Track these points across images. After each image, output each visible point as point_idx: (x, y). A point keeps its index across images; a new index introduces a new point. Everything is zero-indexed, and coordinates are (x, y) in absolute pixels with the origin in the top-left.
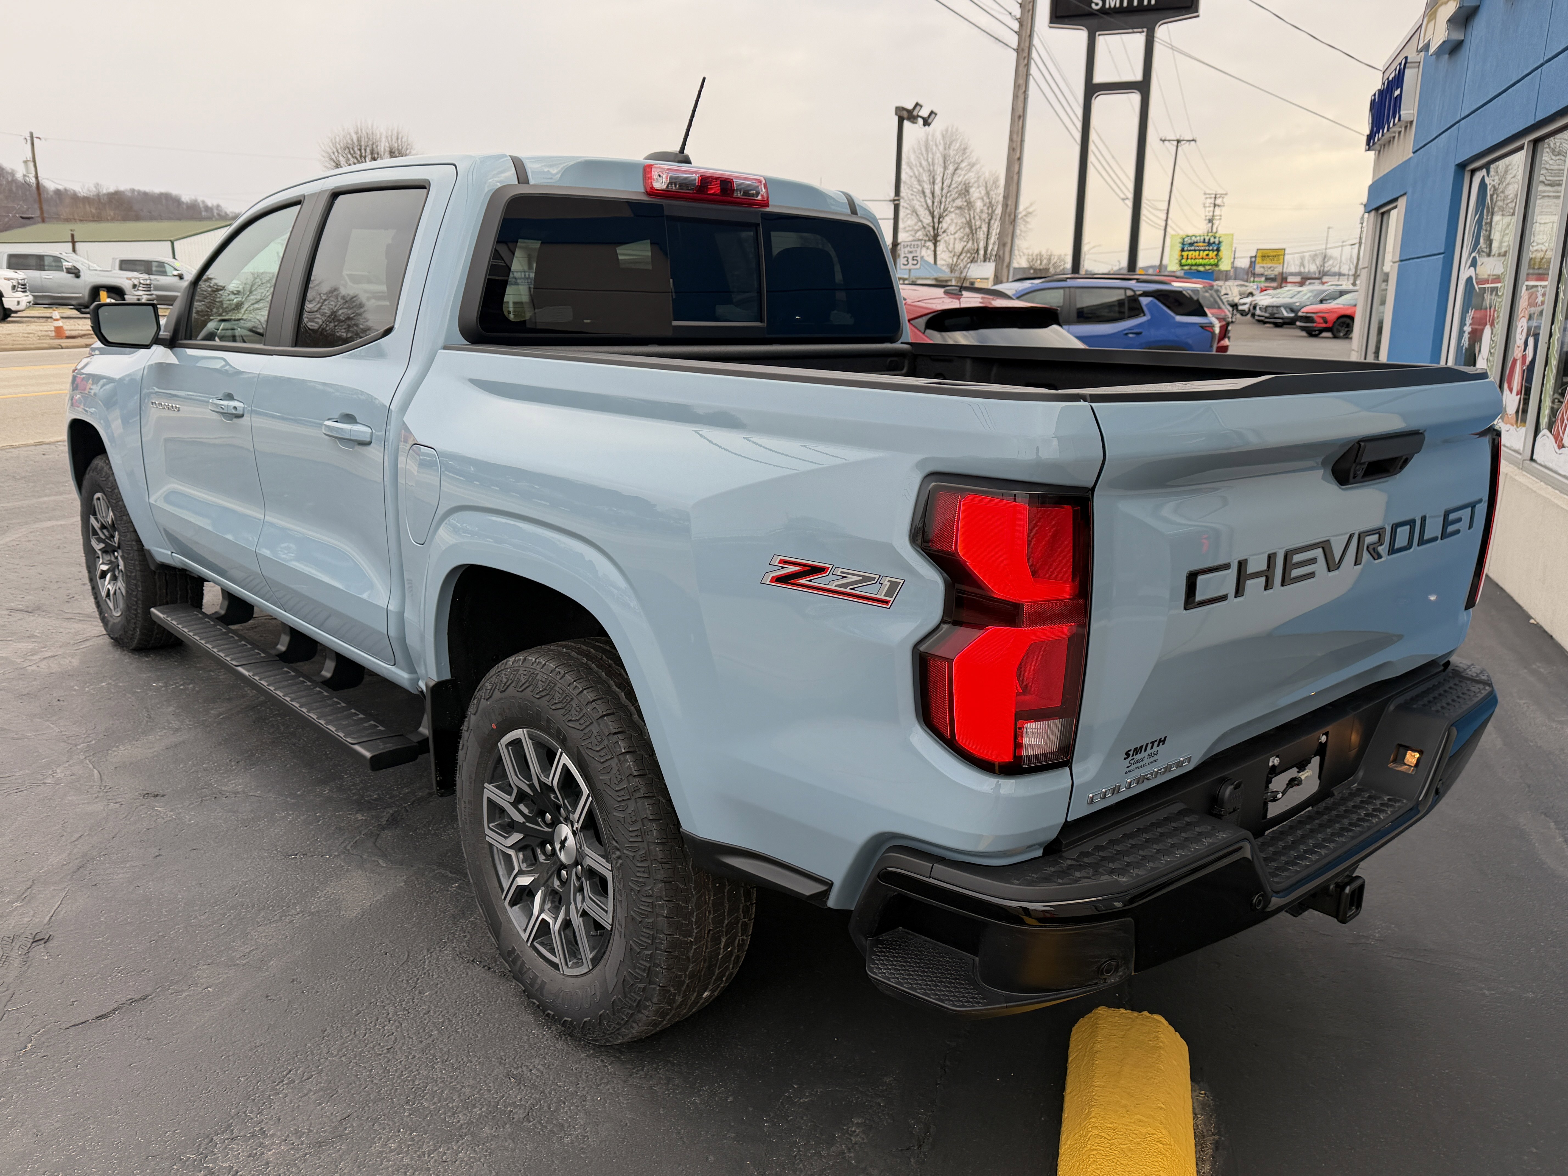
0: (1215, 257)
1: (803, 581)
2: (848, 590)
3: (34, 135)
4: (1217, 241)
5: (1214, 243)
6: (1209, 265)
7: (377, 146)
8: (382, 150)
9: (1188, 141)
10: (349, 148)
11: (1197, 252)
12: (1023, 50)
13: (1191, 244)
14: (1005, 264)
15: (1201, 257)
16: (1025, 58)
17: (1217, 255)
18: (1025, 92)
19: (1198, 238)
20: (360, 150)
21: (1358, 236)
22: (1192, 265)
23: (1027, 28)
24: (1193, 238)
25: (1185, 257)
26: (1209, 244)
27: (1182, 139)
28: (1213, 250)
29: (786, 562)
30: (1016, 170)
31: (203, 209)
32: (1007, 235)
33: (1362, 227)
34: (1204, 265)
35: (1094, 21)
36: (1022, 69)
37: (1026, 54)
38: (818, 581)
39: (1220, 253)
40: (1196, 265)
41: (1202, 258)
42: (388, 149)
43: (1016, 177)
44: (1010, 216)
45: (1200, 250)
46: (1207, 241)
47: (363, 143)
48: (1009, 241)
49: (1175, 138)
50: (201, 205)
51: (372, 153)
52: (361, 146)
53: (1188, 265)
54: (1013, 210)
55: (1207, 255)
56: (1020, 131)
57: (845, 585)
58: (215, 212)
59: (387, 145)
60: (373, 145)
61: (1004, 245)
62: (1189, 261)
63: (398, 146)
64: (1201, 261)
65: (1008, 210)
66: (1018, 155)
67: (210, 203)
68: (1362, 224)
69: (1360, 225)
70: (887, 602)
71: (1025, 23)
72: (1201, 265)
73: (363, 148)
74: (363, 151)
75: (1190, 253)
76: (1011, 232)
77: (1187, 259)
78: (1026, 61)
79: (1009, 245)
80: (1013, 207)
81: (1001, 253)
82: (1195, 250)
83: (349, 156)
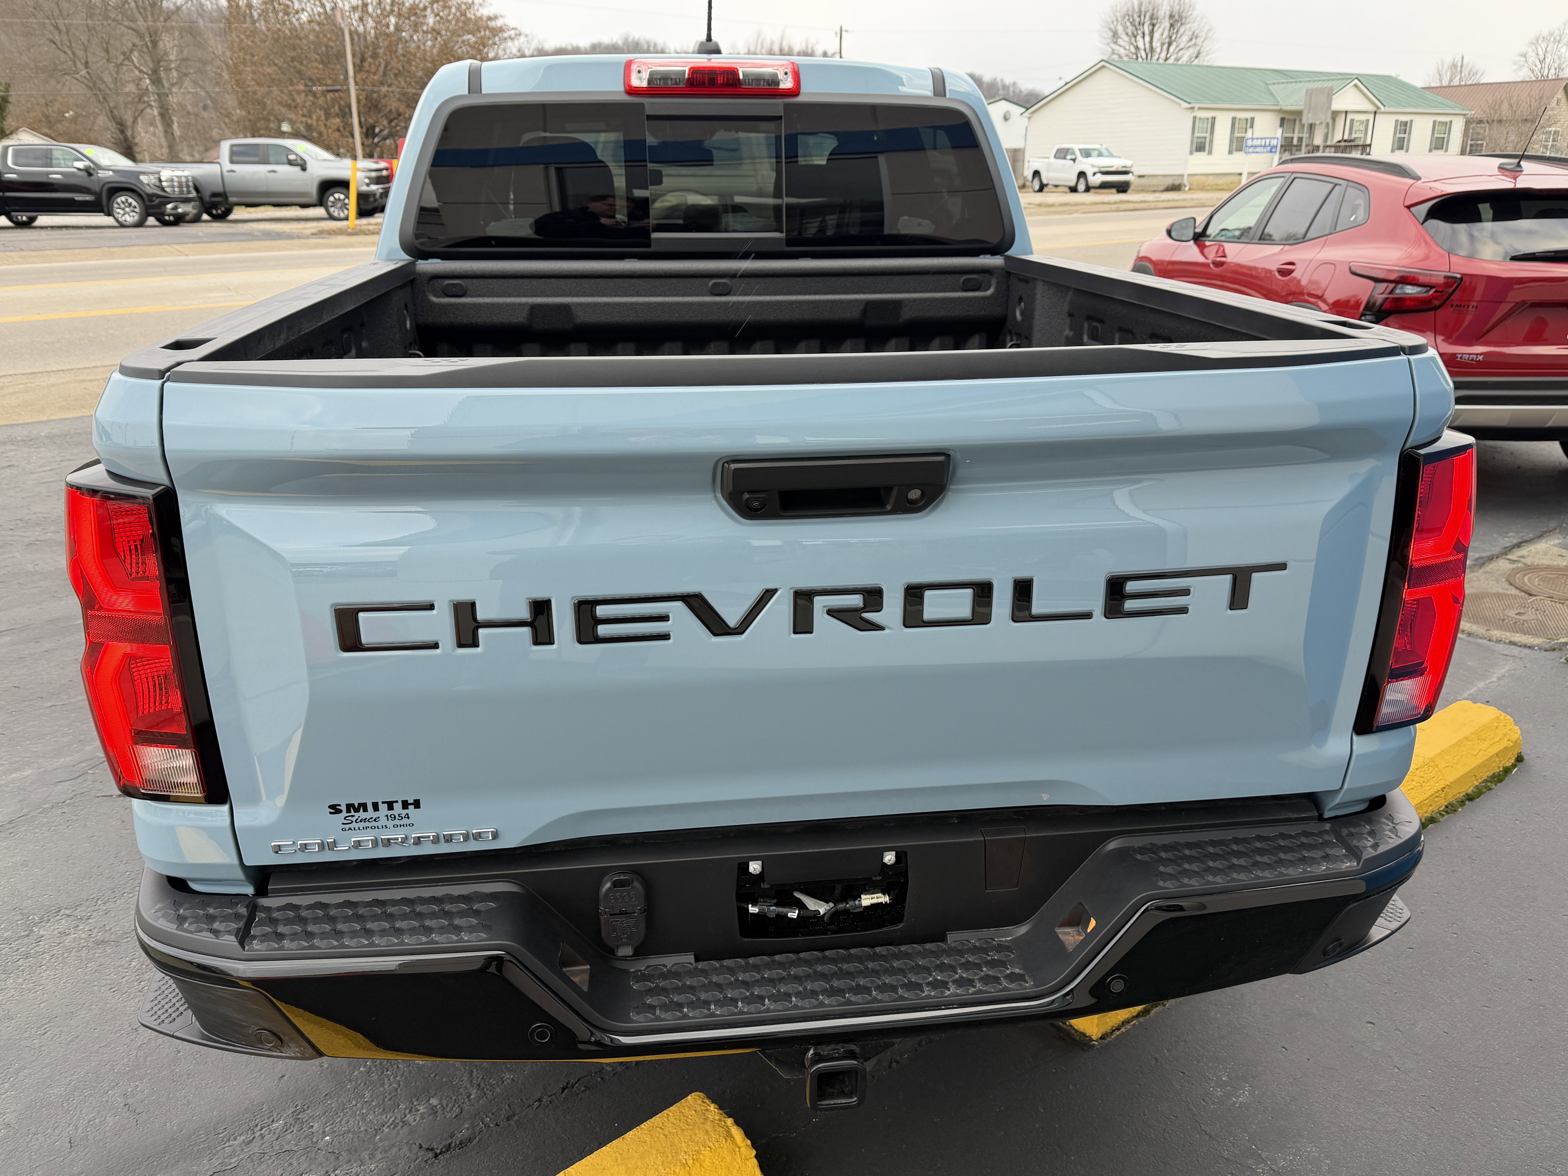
3: (843, 29)
7: (1158, 11)
8: (1163, 14)
10: (1129, 15)
20: (1140, 16)
31: (1000, 87)
42: (1168, 13)
47: (1143, 9)
50: (1000, 83)
51: (1151, 18)
52: (1140, 12)
58: (1011, 89)
59: (1168, 8)
60: (1153, 9)
63: (1180, 9)
67: (1007, 82)
73: (1143, 14)
74: (1142, 17)
83: (1128, 24)
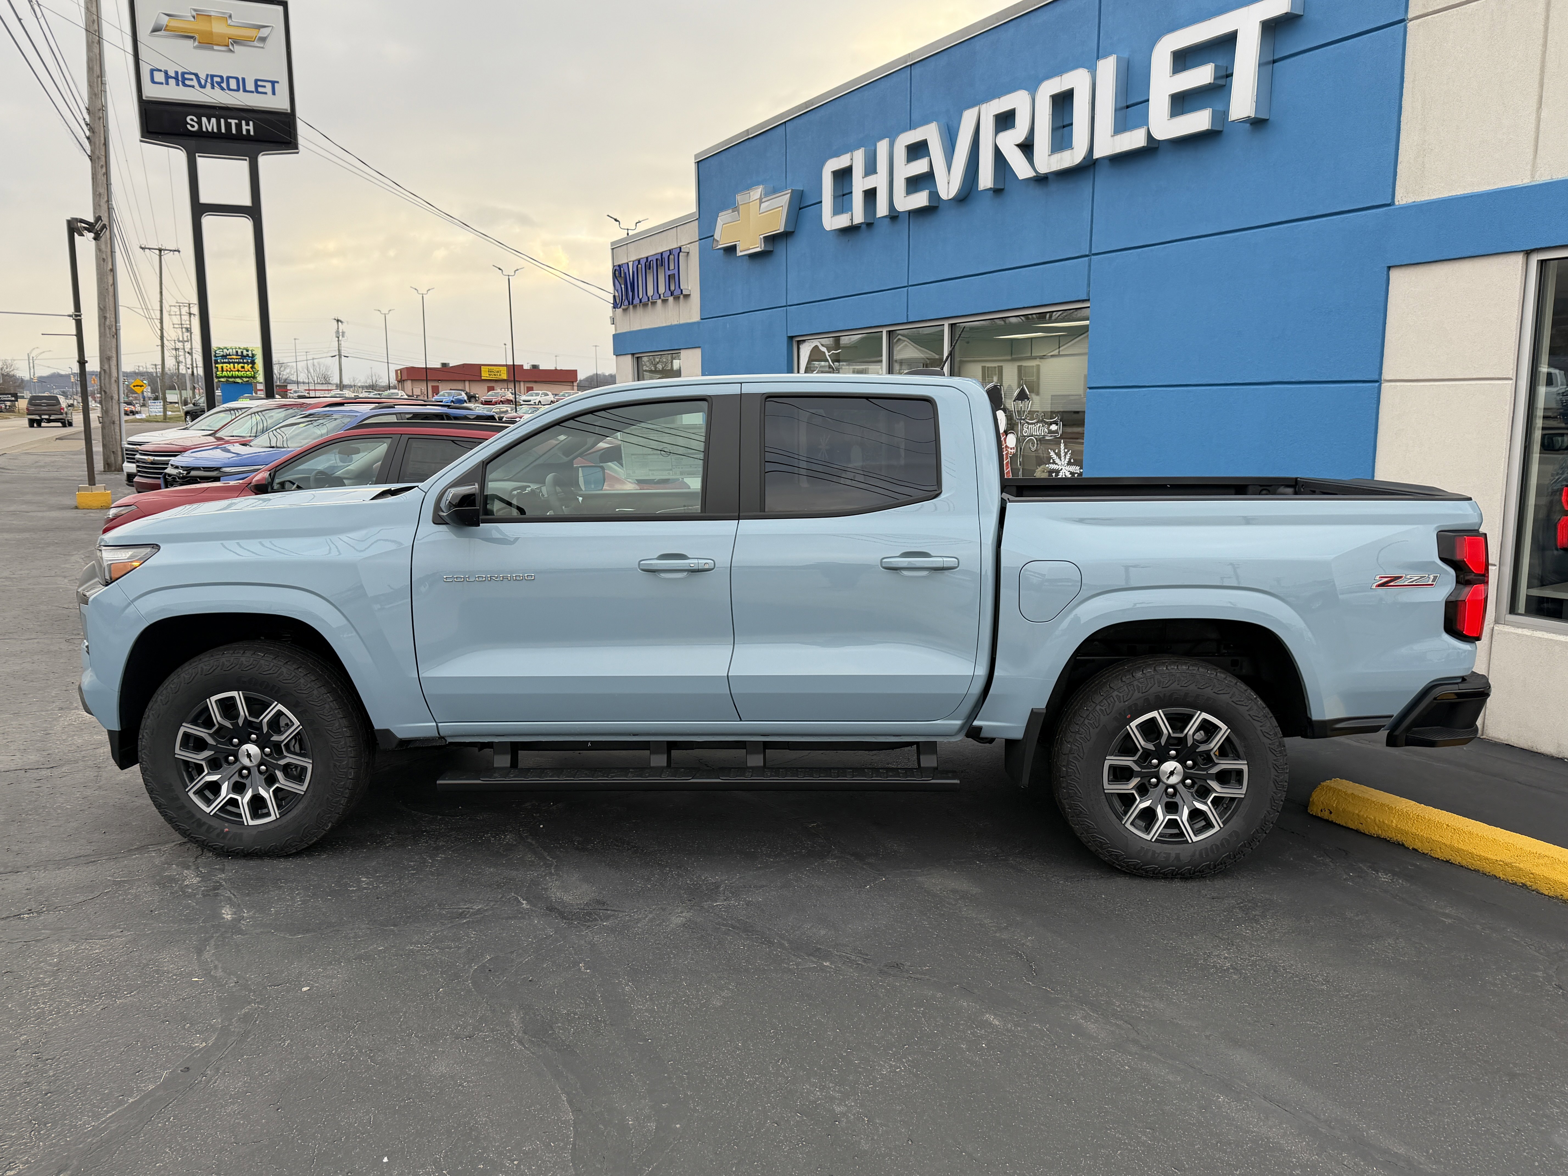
0: (250, 370)
1: (1392, 584)
2: (1414, 583)
4: (250, 353)
5: (248, 355)
6: (246, 377)
9: (171, 251)
11: (232, 365)
12: (99, 158)
13: (224, 357)
14: (113, 379)
15: (236, 369)
16: (102, 166)
17: (252, 368)
18: (108, 201)
19: (231, 350)
21: (337, 348)
22: (229, 377)
23: (100, 136)
24: (225, 350)
25: (220, 369)
26: (243, 356)
27: (163, 248)
28: (247, 363)
29: (1382, 577)
30: (111, 282)
32: (110, 350)
33: (338, 341)
34: (241, 377)
35: (192, 142)
36: (101, 178)
37: (103, 162)
38: (1398, 582)
39: (255, 366)
40: (232, 377)
41: (238, 371)
43: (111, 289)
44: (110, 329)
45: (234, 363)
46: (239, 353)
48: (114, 355)
49: (157, 247)
53: (225, 377)
54: (114, 323)
55: (243, 367)
56: (109, 241)
57: (1412, 582)
61: (109, 359)
62: (225, 373)
64: (237, 373)
65: (108, 323)
66: (110, 267)
68: (338, 338)
69: (337, 339)
70: (1433, 585)
71: (96, 130)
72: (238, 377)
75: (225, 365)
76: (114, 346)
77: (223, 371)
78: (104, 170)
79: (114, 359)
80: (113, 320)
81: (106, 367)
82: (229, 363)
